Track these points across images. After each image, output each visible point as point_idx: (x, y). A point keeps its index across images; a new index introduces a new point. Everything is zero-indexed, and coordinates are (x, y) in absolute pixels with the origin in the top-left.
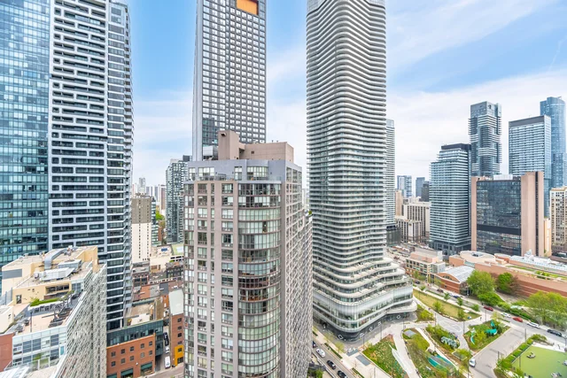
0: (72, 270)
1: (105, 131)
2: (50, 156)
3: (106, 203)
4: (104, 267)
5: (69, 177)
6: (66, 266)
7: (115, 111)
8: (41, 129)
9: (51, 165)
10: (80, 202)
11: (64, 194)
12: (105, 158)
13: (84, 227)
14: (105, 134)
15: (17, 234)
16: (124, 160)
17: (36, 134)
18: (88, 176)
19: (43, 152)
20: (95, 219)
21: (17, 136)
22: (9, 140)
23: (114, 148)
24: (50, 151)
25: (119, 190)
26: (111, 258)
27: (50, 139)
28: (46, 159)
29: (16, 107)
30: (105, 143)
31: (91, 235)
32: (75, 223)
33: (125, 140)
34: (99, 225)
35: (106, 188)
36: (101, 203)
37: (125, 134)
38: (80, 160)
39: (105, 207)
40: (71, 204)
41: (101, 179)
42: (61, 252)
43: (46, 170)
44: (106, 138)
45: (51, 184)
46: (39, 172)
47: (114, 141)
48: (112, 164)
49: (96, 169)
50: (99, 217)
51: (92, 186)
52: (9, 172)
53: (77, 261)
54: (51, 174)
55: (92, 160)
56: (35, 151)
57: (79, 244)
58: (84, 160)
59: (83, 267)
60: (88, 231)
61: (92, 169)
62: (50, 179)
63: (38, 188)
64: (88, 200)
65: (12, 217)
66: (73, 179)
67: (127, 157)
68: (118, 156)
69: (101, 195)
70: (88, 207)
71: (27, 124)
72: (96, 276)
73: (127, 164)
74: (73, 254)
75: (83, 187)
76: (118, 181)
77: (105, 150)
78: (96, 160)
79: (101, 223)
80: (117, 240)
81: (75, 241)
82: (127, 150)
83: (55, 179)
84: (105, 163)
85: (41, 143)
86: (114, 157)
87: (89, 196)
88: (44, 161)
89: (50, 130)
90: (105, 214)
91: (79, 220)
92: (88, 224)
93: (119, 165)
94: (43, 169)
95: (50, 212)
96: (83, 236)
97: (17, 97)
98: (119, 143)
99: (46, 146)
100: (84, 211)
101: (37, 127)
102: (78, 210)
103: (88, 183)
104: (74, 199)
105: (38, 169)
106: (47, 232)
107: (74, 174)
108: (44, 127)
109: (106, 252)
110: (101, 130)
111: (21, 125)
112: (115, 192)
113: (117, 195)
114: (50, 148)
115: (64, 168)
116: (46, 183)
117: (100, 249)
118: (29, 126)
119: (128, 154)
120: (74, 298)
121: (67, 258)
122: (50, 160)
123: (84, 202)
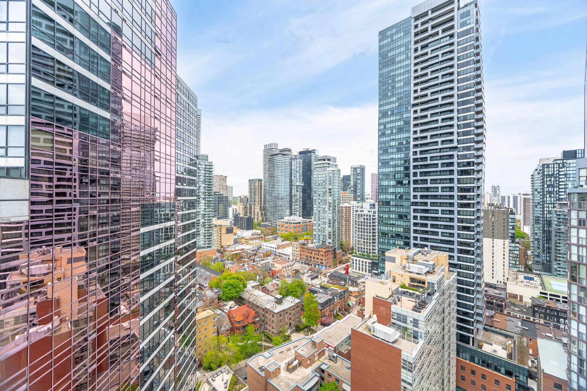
0: (428, 269)
1: (455, 141)
2: (412, 171)
3: (456, 212)
4: (454, 276)
5: (424, 188)
6: (423, 264)
7: (465, 118)
8: (406, 151)
9: (412, 178)
10: (434, 210)
11: (421, 203)
12: (455, 168)
13: (436, 233)
14: (455, 144)
15: (392, 231)
16: (475, 168)
17: (403, 156)
18: (440, 186)
19: (407, 168)
20: (446, 227)
21: (392, 159)
22: (388, 163)
23: (465, 157)
24: (411, 167)
25: (470, 199)
26: (461, 268)
27: (412, 157)
28: (409, 173)
29: (392, 138)
30: (455, 153)
31: (442, 241)
32: (429, 229)
33: (476, 146)
34: (450, 233)
35: (456, 197)
36: (451, 212)
37: (476, 139)
38: (433, 172)
39: (456, 216)
40: (427, 211)
41: (451, 189)
42: (420, 252)
43: (409, 182)
44: (456, 147)
45: (412, 194)
46: (405, 184)
47: (464, 149)
48: (462, 173)
49: (446, 179)
50: (450, 226)
51: (443, 196)
52: (388, 186)
53: (432, 263)
54: (412, 186)
55: (443, 171)
56: (402, 169)
57: (433, 248)
58: (437, 171)
59: (436, 269)
60: (440, 237)
61: (443, 179)
62: (412, 190)
63: (404, 197)
64: (440, 209)
65: (389, 218)
66: (427, 189)
67: (478, 164)
68: (469, 164)
69: (452, 205)
70: (440, 215)
71: (398, 148)
72: (447, 282)
73: (479, 171)
74: (428, 255)
75: (435, 197)
76: (468, 190)
77: (455, 160)
78: (446, 171)
79: (451, 231)
80: (468, 252)
81: (429, 244)
82: (478, 157)
83: (415, 189)
84: (456, 172)
85: (405, 161)
86: (464, 166)
87: (441, 204)
88: (408, 175)
89: (412, 150)
90: (456, 224)
91: (432, 226)
92: (440, 231)
93: (469, 174)
94: (407, 182)
95: (412, 217)
96: (435, 241)
97: (392, 130)
98: (469, 150)
99: (409, 164)
100: (436, 219)
101: (404, 149)
102: (432, 217)
103: (440, 193)
104: (429, 207)
105: (404, 182)
106: (410, 233)
107: (429, 185)
108: (408, 148)
109: (455, 261)
110: (451, 141)
111: (395, 150)
112: (465, 201)
113: (468, 205)
114: (412, 164)
115: (421, 180)
116: (409, 193)
117: (451, 257)
118: (399, 150)
119: (479, 160)
120: (429, 294)
121: (423, 257)
122: (411, 175)
123: (436, 210)
